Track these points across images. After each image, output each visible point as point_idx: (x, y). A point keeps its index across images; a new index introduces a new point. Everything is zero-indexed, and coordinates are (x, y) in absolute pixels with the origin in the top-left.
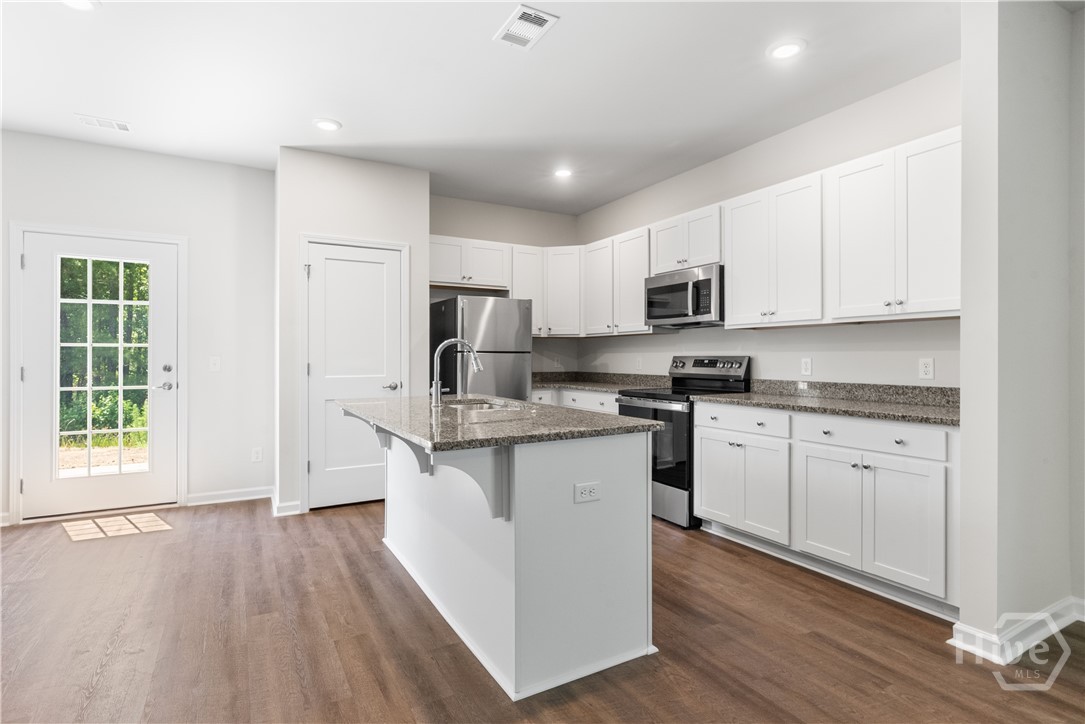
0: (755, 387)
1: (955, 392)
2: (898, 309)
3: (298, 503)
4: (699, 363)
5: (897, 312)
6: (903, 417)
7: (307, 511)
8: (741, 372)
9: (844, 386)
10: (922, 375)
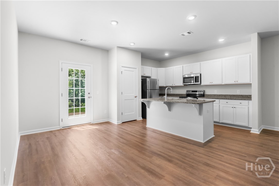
0: (205, 96)
1: (251, 96)
2: (237, 82)
3: (120, 121)
4: (193, 91)
5: (236, 83)
6: (241, 99)
7: (122, 123)
8: (203, 93)
9: (224, 95)
10: (238, 93)
